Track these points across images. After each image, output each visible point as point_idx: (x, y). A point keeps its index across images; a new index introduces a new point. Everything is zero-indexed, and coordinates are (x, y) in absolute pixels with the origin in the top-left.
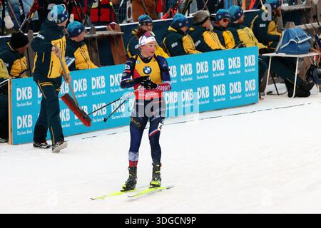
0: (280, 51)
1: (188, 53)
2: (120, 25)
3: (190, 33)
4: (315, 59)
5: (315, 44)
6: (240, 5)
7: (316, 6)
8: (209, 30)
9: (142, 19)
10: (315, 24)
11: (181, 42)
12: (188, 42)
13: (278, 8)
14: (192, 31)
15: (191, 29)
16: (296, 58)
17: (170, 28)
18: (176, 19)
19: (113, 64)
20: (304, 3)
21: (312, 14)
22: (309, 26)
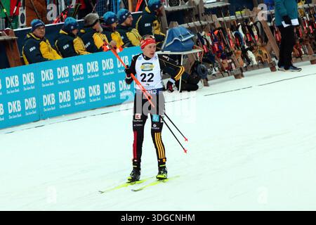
0: (166, 49)
1: (79, 54)
2: (14, 30)
3: (80, 35)
4: (198, 55)
5: (198, 41)
6: (127, 7)
7: (198, 6)
8: (98, 32)
9: (35, 24)
10: (197, 23)
11: (72, 44)
12: (78, 44)
13: (160, 8)
14: (83, 33)
15: (82, 31)
16: (180, 55)
17: (61, 31)
18: (67, 23)
19: (9, 67)
20: (187, 3)
21: (194, 13)
22: (191, 24)
